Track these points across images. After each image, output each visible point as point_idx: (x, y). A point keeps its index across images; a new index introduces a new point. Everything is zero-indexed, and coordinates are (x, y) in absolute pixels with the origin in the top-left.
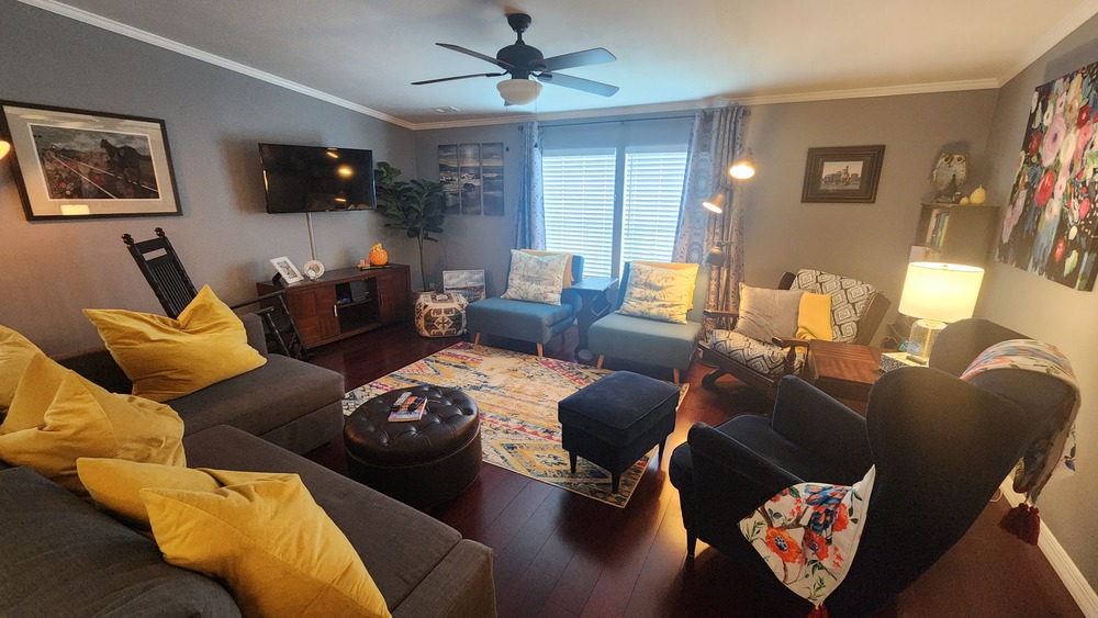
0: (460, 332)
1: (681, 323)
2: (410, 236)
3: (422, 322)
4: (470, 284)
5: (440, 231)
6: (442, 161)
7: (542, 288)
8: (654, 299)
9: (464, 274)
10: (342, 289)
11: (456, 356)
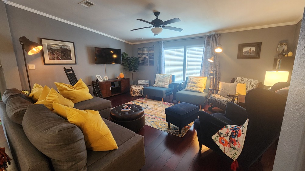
0: (142, 95)
1: (202, 93)
2: (130, 71)
3: (132, 92)
4: (145, 83)
5: (138, 69)
6: (139, 52)
7: (164, 84)
8: (194, 86)
9: (144, 81)
10: (112, 83)
11: (140, 101)
